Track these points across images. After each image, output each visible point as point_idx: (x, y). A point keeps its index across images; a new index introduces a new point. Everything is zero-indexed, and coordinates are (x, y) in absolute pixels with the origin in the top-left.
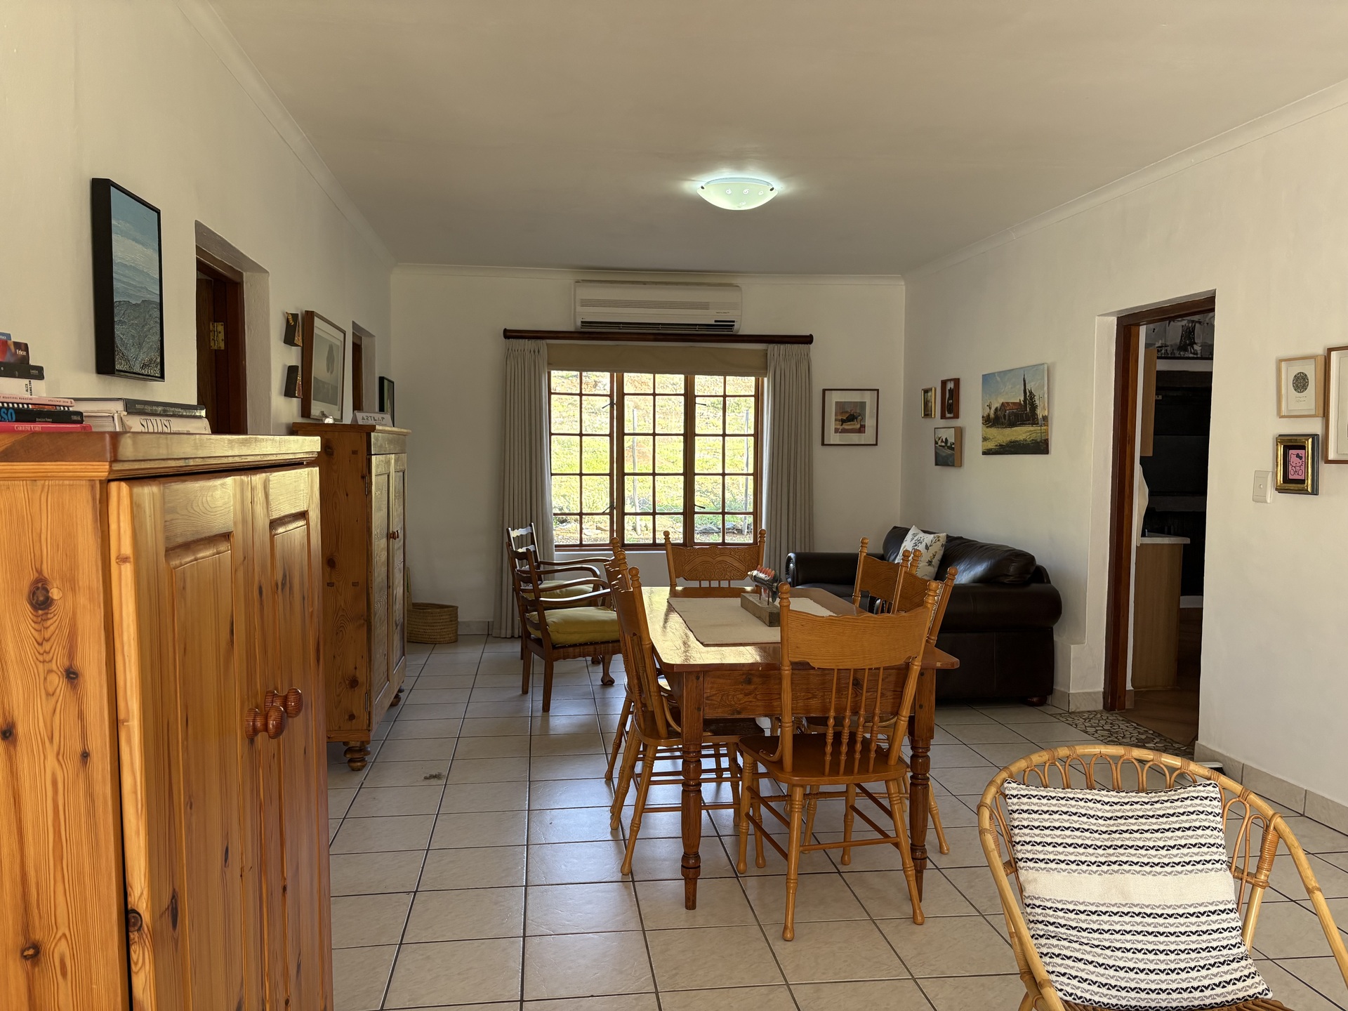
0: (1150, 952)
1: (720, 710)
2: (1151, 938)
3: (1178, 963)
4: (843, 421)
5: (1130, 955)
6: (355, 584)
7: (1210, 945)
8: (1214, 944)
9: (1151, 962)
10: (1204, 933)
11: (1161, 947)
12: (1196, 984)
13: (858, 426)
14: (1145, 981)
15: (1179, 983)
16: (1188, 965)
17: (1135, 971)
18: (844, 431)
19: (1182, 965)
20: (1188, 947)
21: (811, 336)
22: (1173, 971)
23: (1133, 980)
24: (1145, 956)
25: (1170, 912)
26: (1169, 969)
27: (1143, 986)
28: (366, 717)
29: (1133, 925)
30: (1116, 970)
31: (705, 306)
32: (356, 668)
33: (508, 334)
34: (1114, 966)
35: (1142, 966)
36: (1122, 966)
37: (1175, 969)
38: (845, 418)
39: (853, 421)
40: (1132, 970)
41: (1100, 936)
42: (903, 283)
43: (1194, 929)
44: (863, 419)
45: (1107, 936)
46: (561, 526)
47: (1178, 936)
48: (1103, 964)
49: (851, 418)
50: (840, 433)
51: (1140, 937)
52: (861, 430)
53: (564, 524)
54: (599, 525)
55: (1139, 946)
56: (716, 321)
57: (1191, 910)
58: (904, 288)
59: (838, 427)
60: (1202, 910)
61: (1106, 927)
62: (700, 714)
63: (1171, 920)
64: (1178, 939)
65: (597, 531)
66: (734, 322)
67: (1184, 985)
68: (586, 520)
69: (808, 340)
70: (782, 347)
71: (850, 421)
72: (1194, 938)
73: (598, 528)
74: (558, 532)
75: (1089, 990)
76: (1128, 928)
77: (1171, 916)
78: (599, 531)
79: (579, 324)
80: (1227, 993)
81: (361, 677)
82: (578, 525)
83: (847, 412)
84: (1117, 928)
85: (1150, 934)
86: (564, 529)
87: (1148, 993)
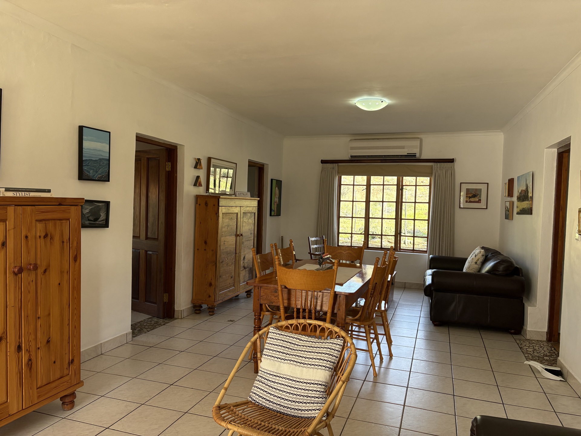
0: (288, 393)
1: (266, 301)
2: (289, 388)
3: (296, 399)
4: (470, 197)
5: (281, 392)
6: (212, 250)
7: (308, 395)
8: (309, 395)
9: (287, 396)
10: (307, 390)
11: (292, 392)
12: (300, 408)
13: (478, 200)
14: (283, 403)
15: (295, 406)
16: (300, 401)
17: (281, 398)
18: (470, 202)
19: (298, 400)
20: (301, 394)
21: (453, 159)
22: (294, 402)
23: (279, 401)
24: (286, 394)
25: (298, 380)
26: (293, 401)
27: (282, 404)
28: (214, 296)
29: (285, 382)
30: (274, 396)
31: (403, 147)
32: (211, 279)
33: (322, 162)
34: (273, 395)
35: (283, 397)
36: (276, 395)
37: (295, 401)
38: (471, 196)
39: (475, 197)
40: (280, 398)
41: (274, 384)
42: (502, 134)
43: (304, 388)
44: (480, 197)
45: (276, 384)
46: (373, 240)
47: (298, 389)
48: (270, 393)
49: (474, 196)
50: (468, 202)
51: (286, 387)
52: (479, 201)
53: (374, 239)
54: (389, 240)
55: (285, 390)
56: (407, 154)
57: (305, 381)
58: (503, 136)
59: (468, 200)
60: (309, 382)
61: (277, 381)
62: (258, 302)
63: (297, 383)
64: (298, 390)
65: (388, 243)
66: (416, 154)
67: (296, 408)
68: (384, 238)
69: (452, 161)
70: (439, 164)
71: (473, 198)
72: (303, 391)
73: (388, 242)
74: (371, 242)
75: (261, 401)
76: (283, 383)
77: (298, 382)
78: (389, 243)
79: (350, 157)
80: (309, 413)
81: (213, 284)
82: (380, 240)
83: (472, 193)
84: (280, 382)
85: (290, 386)
86: (374, 241)
87: (284, 407)
